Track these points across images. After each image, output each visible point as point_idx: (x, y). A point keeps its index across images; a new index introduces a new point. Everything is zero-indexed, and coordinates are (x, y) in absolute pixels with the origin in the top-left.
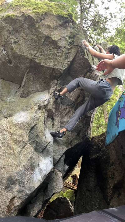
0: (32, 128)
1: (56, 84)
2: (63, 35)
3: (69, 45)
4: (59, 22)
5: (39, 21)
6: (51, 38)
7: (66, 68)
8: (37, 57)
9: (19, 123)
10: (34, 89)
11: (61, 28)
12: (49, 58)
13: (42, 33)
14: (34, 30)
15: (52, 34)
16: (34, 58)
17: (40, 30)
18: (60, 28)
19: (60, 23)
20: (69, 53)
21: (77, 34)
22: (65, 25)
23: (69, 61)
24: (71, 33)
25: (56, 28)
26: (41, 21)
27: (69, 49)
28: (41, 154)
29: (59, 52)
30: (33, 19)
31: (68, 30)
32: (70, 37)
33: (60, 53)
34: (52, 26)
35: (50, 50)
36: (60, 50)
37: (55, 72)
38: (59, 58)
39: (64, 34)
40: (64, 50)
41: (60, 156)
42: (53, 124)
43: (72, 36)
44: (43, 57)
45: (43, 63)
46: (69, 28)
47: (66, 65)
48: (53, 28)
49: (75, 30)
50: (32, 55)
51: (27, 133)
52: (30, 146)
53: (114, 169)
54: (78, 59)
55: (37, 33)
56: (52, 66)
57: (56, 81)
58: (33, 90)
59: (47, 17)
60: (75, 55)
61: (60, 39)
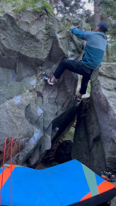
0: (27, 107)
1: (41, 70)
2: (40, 29)
3: (46, 36)
4: (34, 17)
5: (19, 19)
6: (30, 33)
7: (46, 56)
8: (23, 50)
9: (17, 104)
10: (25, 74)
11: (38, 22)
12: (32, 50)
13: (23, 30)
14: (16, 28)
15: (30, 29)
16: (20, 51)
17: (21, 27)
18: (36, 22)
19: (36, 18)
20: (47, 43)
21: (52, 25)
22: (41, 19)
23: (48, 51)
24: (46, 25)
25: (33, 23)
26: (20, 18)
27: (47, 40)
28: (35, 125)
29: (38, 44)
30: (13, 18)
31: (44, 23)
32: (46, 29)
33: (40, 45)
34: (29, 22)
35: (32, 43)
36: (39, 42)
37: (38, 61)
38: (40, 49)
39: (41, 27)
40: (42, 42)
41: (48, 125)
42: (43, 101)
43: (47, 28)
44: (27, 50)
45: (28, 55)
46: (44, 20)
47: (46, 54)
48: (31, 24)
49: (50, 21)
50: (18, 49)
51: (24, 111)
52: (26, 120)
53: (94, 128)
54: (55, 48)
55: (19, 30)
56: (35, 57)
57: (40, 68)
58: (25, 76)
59: (25, 14)
60: (52, 45)
61: (38, 33)
